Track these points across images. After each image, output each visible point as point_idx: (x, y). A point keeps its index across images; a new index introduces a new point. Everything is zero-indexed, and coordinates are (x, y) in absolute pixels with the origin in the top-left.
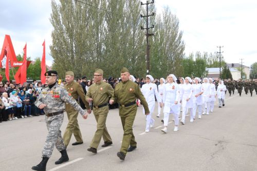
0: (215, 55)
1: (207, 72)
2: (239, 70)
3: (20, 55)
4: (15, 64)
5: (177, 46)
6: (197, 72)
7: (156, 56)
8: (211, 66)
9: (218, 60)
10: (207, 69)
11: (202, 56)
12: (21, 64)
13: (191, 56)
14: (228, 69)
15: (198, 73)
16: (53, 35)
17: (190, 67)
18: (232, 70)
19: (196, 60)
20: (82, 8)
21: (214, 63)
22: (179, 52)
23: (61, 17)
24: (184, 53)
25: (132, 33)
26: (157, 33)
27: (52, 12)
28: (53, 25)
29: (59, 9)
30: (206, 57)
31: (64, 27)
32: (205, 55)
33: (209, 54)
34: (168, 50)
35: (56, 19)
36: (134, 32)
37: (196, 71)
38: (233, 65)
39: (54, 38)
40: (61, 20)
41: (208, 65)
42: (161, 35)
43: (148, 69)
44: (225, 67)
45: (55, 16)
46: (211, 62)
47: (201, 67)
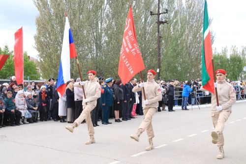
6: (231, 73)
10: (245, 69)
11: (239, 51)
13: (225, 51)
19: (231, 56)
25: (143, 20)
26: (177, 22)
32: (243, 51)
34: (190, 44)
36: (146, 20)
37: (231, 71)
39: (39, 25)
42: (181, 24)
47: (237, 66)
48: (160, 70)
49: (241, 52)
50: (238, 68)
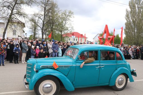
3: (110, 33)
4: (109, 37)
12: (111, 37)
16: (126, 24)
20: (141, 10)
23: (130, 16)
27: (126, 14)
28: (126, 20)
29: (129, 12)
31: (131, 20)
35: (127, 17)
40: (130, 17)
45: (127, 16)
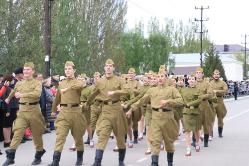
0: (190, 25)
1: (172, 61)
2: (239, 59)
5: (109, 5)
6: (151, 62)
7: (63, 24)
8: (180, 51)
9: (197, 37)
10: (171, 56)
11: (162, 27)
14: (218, 57)
15: (154, 63)
17: (136, 51)
18: (224, 58)
19: (151, 35)
21: (188, 42)
22: (114, 17)
24: (124, 20)
30: (170, 29)
32: (167, 26)
33: (176, 23)
34: (90, 13)
37: (150, 60)
38: (226, 48)
41: (174, 48)
43: (49, 53)
44: (211, 52)
46: (180, 40)
47: (159, 51)
48: (50, 58)
49: (165, 28)
50: (160, 54)
